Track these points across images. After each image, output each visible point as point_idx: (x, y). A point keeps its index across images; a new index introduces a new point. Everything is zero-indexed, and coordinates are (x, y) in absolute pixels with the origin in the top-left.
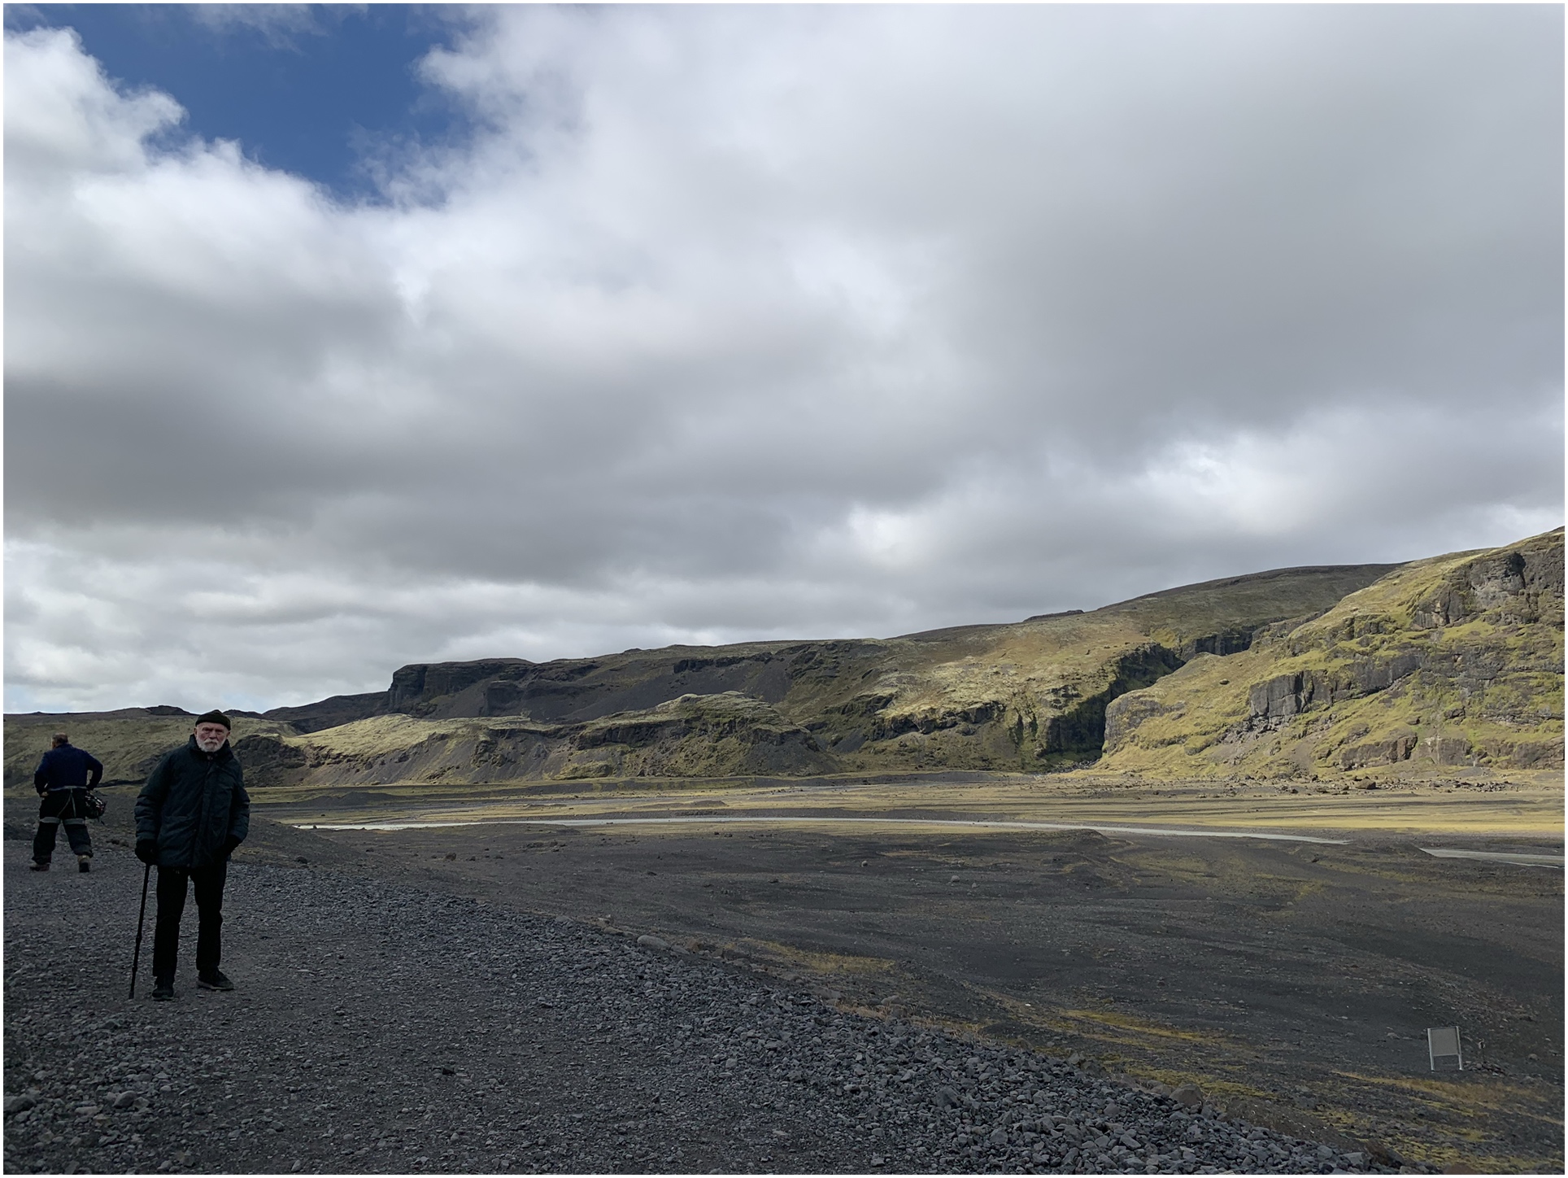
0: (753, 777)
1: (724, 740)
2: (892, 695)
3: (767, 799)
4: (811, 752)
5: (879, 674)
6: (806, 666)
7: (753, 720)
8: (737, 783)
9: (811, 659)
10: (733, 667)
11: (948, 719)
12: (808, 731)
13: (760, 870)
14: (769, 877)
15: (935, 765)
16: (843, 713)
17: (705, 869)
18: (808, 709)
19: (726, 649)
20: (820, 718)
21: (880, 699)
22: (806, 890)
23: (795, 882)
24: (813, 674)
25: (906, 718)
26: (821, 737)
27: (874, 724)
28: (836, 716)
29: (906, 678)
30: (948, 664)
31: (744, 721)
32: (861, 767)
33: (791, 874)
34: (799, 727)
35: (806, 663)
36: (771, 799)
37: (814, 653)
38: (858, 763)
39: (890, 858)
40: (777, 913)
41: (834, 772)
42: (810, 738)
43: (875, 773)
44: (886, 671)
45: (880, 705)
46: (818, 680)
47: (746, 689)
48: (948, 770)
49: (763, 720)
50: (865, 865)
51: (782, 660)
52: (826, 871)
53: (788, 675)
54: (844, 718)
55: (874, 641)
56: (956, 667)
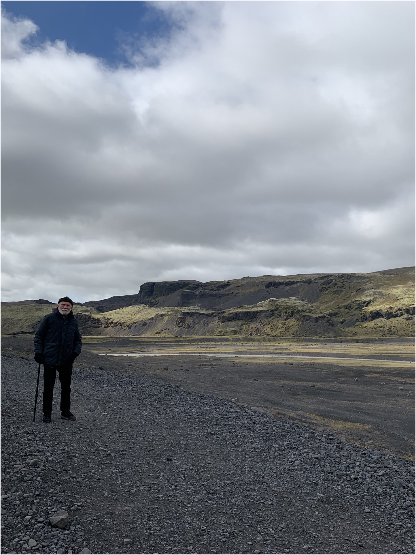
0: (303, 337)
1: (289, 320)
2: (371, 300)
3: (309, 348)
4: (330, 327)
5: (364, 290)
6: (328, 286)
7: (303, 311)
8: (295, 340)
9: (331, 282)
10: (293, 286)
11: (399, 312)
12: (329, 317)
13: (305, 380)
14: (310, 384)
15: (392, 334)
16: (346, 308)
17: (280, 379)
18: (329, 307)
19: (290, 277)
20: (335, 310)
21: (365, 302)
22: (328, 391)
23: (322, 387)
24: (332, 289)
25: (378, 311)
26: (335, 319)
27: (362, 314)
28: (343, 310)
29: (378, 292)
30: (399, 285)
31: (298, 311)
32: (355, 334)
33: (321, 383)
34: (325, 315)
35: (329, 284)
36: (311, 348)
37: (332, 280)
38: (353, 332)
39: (369, 378)
40: (314, 401)
41: (341, 336)
42: (330, 320)
43: (362, 337)
44: (368, 289)
45: (365, 305)
46: (334, 293)
47: (299, 296)
48: (398, 337)
49: (307, 311)
50: (357, 380)
51: (317, 283)
52: (338, 382)
53: (319, 290)
54: (347, 310)
55: (362, 274)
56: (403, 287)
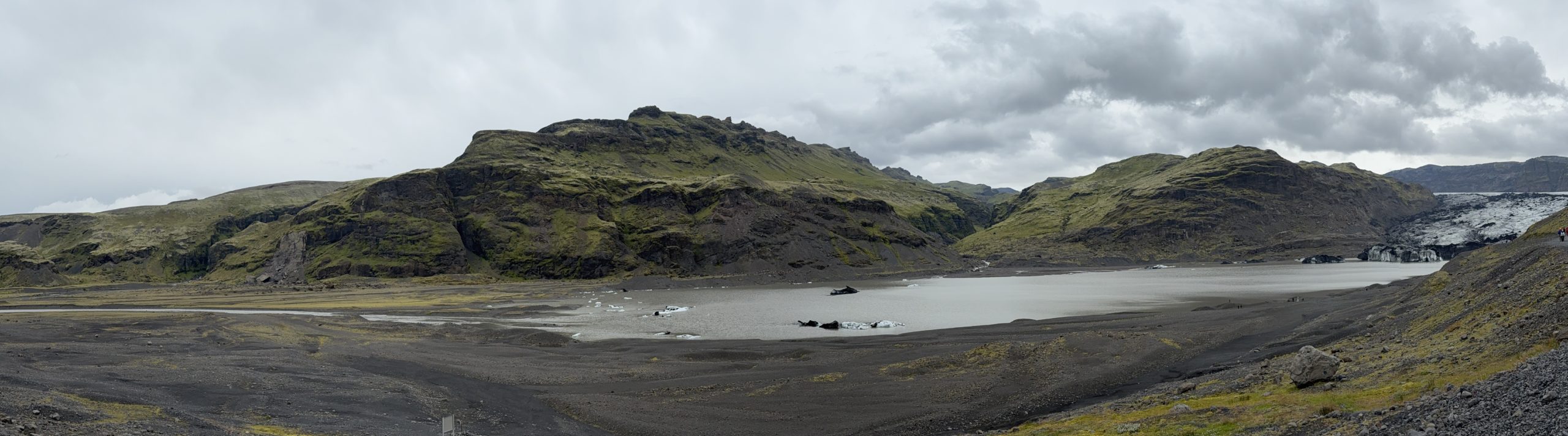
0: (23, 287)
1: (5, 267)
2: (98, 243)
3: (31, 300)
4: (55, 274)
5: (91, 231)
6: (52, 227)
7: (22, 257)
8: (14, 291)
9: (54, 223)
10: (10, 227)
11: (129, 256)
12: (53, 263)
13: (39, 341)
14: (44, 345)
15: (121, 280)
16: (72, 253)
17: (4, 342)
18: (53, 250)
19: (5, 217)
20: (60, 256)
21: (93, 245)
22: (68, 353)
23: (60, 348)
24: (56, 231)
25: (107, 255)
26: (60, 265)
27: (89, 259)
28: (69, 254)
29: (106, 233)
30: (129, 226)
31: (17, 257)
32: (81, 282)
33: (57, 343)
34: (48, 260)
35: (52, 225)
36: (34, 300)
37: (56, 220)
38: (80, 280)
39: (110, 332)
40: (55, 368)
41: (66, 284)
42: (54, 266)
43: (90, 285)
44: (96, 231)
45: (92, 248)
46: (58, 235)
47: (18, 239)
48: (128, 282)
49: (28, 257)
50: (97, 337)
51: (38, 224)
52: (76, 341)
53: (41, 232)
54: (73, 255)
55: (90, 213)
56: (134, 228)
